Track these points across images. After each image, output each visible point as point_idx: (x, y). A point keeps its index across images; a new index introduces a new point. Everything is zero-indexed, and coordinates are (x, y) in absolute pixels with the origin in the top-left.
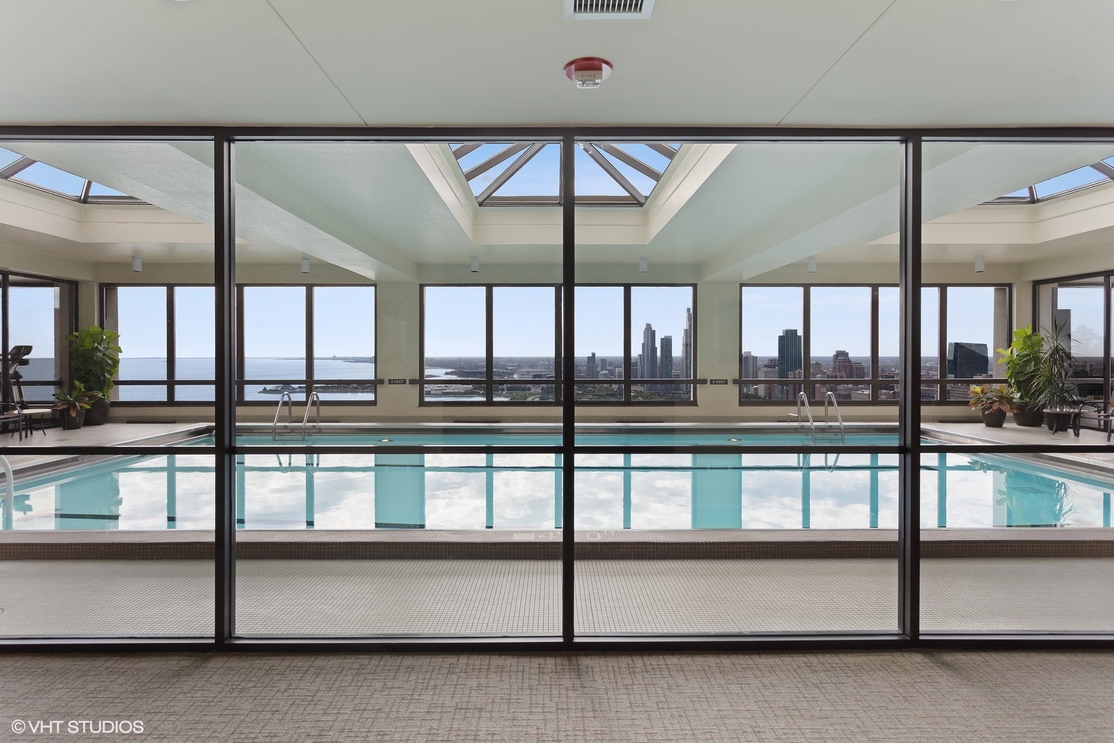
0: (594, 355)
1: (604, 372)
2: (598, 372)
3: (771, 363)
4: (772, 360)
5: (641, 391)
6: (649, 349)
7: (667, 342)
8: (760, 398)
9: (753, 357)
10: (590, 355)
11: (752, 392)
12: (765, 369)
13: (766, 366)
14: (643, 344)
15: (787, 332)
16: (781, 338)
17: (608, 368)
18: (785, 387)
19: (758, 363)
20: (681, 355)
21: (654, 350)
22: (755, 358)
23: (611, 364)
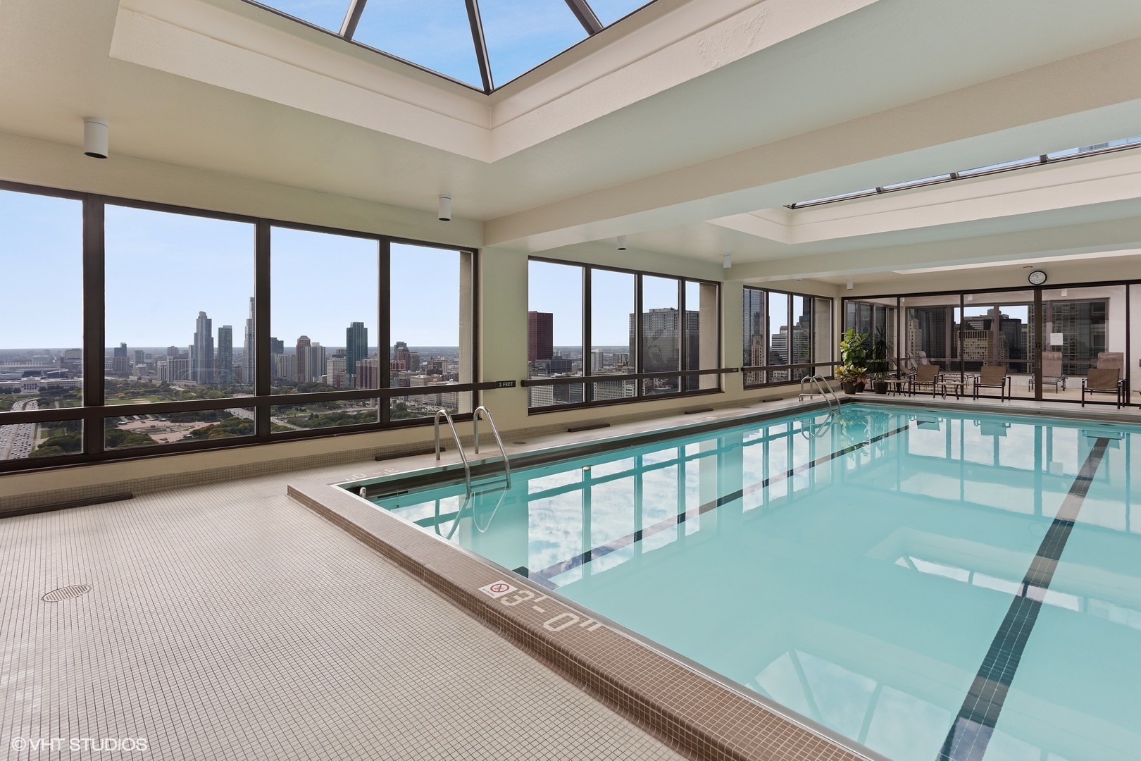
0: (124, 346)
1: (140, 366)
2: (132, 366)
3: (339, 353)
4: (340, 350)
5: (193, 386)
6: (204, 339)
7: (226, 333)
8: (329, 386)
9: (322, 348)
10: (119, 346)
11: (320, 381)
12: (334, 359)
13: (334, 356)
14: (196, 335)
15: (355, 324)
16: (349, 330)
17: (146, 361)
18: (352, 375)
19: (326, 353)
20: (243, 346)
21: (211, 340)
22: (323, 349)
23: (149, 356)
